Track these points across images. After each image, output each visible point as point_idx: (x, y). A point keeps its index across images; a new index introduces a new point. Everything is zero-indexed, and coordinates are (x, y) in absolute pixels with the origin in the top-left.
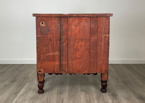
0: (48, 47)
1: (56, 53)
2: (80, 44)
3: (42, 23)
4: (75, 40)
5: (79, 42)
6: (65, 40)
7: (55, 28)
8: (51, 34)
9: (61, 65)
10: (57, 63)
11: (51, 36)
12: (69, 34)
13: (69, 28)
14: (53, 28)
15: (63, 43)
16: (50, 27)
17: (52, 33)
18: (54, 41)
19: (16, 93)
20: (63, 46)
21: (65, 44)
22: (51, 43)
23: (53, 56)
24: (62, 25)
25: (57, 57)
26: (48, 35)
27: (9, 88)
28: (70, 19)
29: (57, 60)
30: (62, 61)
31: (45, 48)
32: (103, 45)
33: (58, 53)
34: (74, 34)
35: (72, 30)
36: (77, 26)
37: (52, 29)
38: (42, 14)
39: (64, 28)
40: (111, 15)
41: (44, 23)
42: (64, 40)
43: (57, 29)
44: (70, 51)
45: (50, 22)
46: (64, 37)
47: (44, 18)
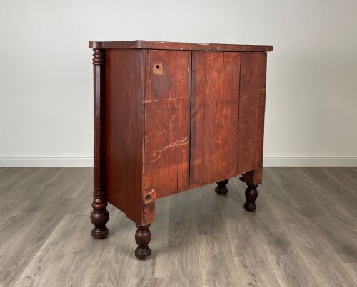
0: (168, 129)
1: (182, 141)
2: (224, 112)
3: (158, 67)
4: (217, 104)
5: (223, 109)
6: (200, 105)
7: (183, 79)
8: (174, 95)
9: (190, 170)
10: (184, 165)
11: (174, 99)
12: (208, 91)
13: (208, 76)
14: (179, 77)
15: (195, 114)
16: (173, 76)
17: (175, 93)
18: (180, 110)
19: (40, 239)
20: (195, 122)
21: (198, 117)
22: (173, 116)
23: (177, 149)
24: (195, 71)
25: (184, 151)
26: (167, 97)
27: (23, 225)
28: (210, 56)
29: (185, 157)
30: (194, 159)
31: (161, 132)
32: (257, 111)
33: (186, 141)
34: (216, 92)
35: (212, 80)
36: (221, 72)
37: (176, 82)
38: (159, 43)
39: (198, 78)
40: (270, 48)
41: (161, 65)
42: (197, 107)
43: (187, 80)
44: (208, 131)
45: (173, 62)
46: (198, 99)
47: (162, 53)
